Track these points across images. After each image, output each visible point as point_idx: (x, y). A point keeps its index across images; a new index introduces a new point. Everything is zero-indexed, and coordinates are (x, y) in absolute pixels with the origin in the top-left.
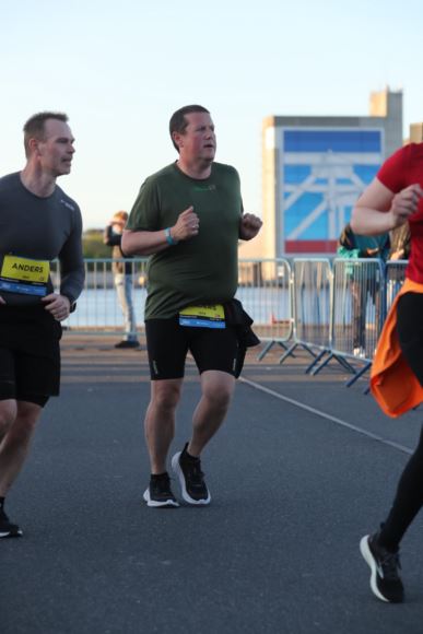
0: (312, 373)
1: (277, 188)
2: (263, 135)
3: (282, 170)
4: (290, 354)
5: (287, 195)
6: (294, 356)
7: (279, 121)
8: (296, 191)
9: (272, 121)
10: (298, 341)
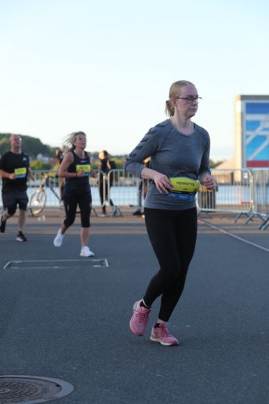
0: (262, 229)
1: (242, 133)
2: (235, 105)
3: (245, 123)
4: (251, 219)
5: (247, 137)
6: (252, 221)
7: (243, 98)
8: (252, 135)
9: (239, 98)
10: (255, 212)
